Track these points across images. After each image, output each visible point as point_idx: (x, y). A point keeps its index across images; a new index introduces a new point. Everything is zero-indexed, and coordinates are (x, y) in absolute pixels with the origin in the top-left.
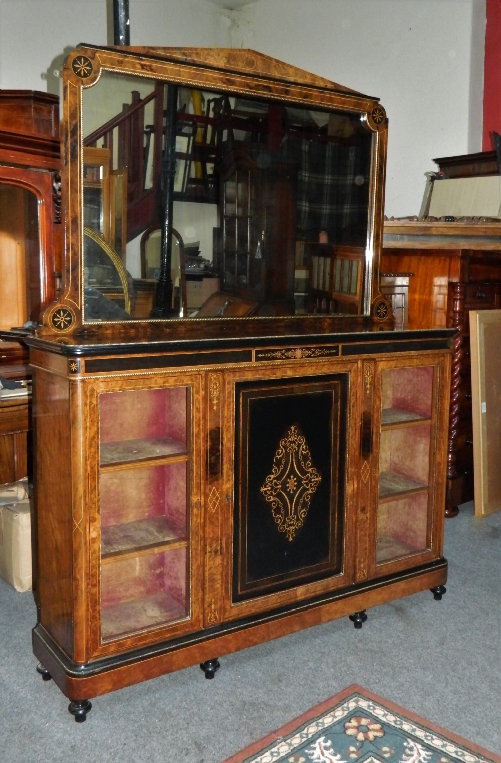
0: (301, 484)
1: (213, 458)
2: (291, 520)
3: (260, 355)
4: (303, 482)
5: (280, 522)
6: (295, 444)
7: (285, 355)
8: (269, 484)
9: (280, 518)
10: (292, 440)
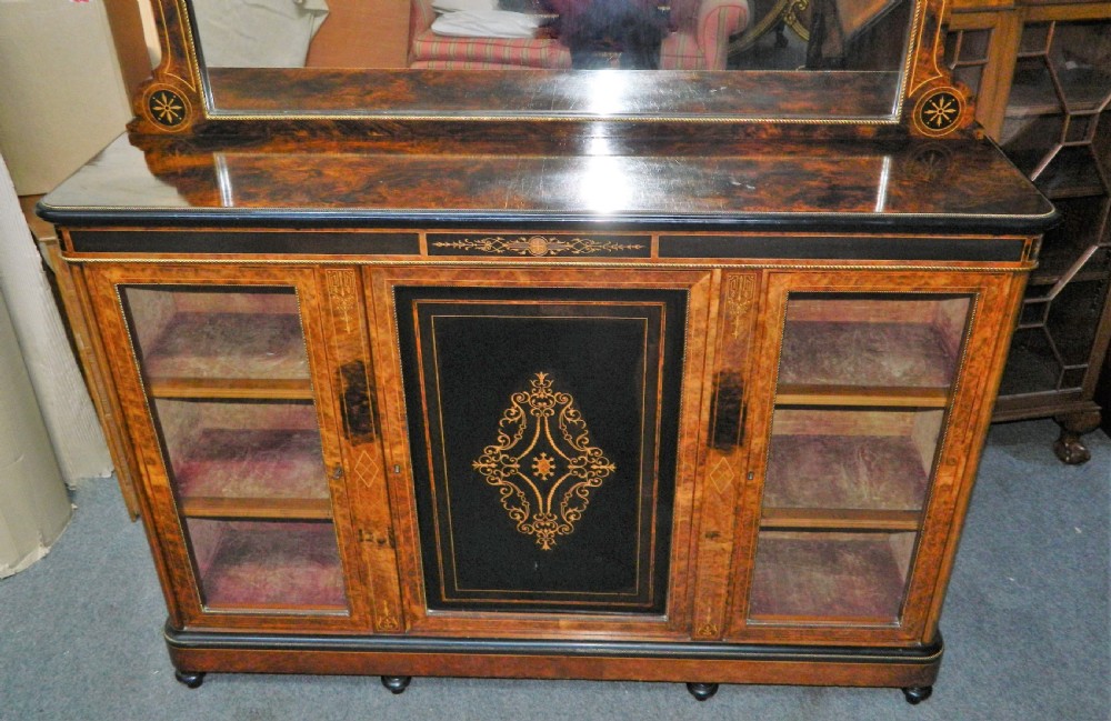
0: (568, 471)
1: (355, 408)
2: (545, 520)
3: (440, 244)
4: (570, 467)
5: (522, 520)
6: (548, 403)
7: (505, 248)
8: (493, 459)
9: (520, 513)
10: (542, 396)
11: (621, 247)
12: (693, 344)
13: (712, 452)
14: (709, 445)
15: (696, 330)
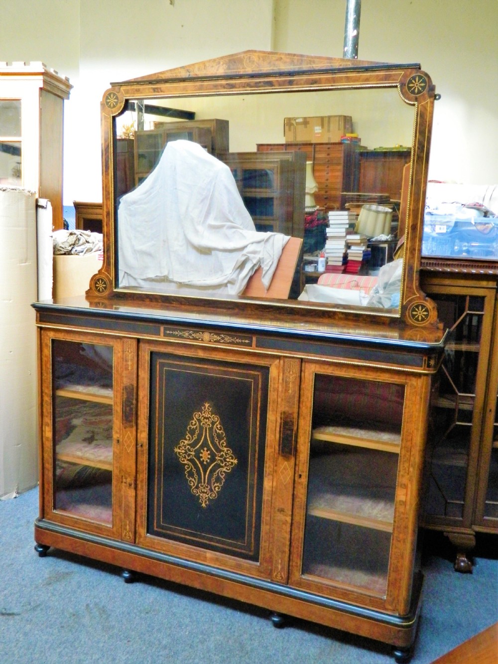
0: (216, 460)
1: (128, 409)
2: (204, 488)
3: (168, 332)
4: (217, 458)
5: (194, 485)
6: (209, 420)
7: (193, 336)
8: (183, 448)
9: (194, 483)
10: (206, 416)
11: (240, 341)
12: (272, 396)
13: (280, 458)
14: (279, 453)
15: (273, 388)
